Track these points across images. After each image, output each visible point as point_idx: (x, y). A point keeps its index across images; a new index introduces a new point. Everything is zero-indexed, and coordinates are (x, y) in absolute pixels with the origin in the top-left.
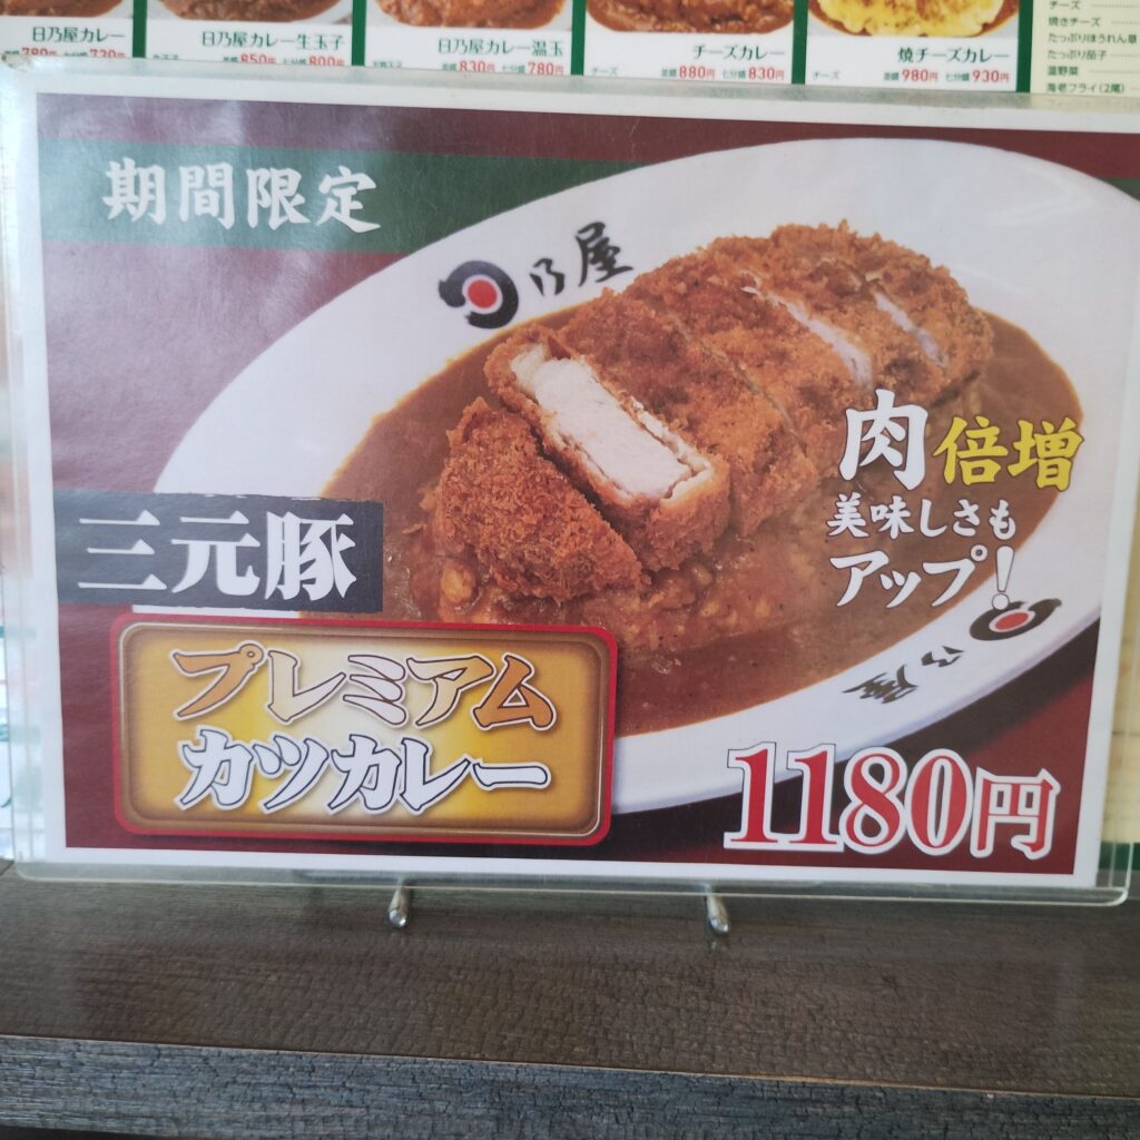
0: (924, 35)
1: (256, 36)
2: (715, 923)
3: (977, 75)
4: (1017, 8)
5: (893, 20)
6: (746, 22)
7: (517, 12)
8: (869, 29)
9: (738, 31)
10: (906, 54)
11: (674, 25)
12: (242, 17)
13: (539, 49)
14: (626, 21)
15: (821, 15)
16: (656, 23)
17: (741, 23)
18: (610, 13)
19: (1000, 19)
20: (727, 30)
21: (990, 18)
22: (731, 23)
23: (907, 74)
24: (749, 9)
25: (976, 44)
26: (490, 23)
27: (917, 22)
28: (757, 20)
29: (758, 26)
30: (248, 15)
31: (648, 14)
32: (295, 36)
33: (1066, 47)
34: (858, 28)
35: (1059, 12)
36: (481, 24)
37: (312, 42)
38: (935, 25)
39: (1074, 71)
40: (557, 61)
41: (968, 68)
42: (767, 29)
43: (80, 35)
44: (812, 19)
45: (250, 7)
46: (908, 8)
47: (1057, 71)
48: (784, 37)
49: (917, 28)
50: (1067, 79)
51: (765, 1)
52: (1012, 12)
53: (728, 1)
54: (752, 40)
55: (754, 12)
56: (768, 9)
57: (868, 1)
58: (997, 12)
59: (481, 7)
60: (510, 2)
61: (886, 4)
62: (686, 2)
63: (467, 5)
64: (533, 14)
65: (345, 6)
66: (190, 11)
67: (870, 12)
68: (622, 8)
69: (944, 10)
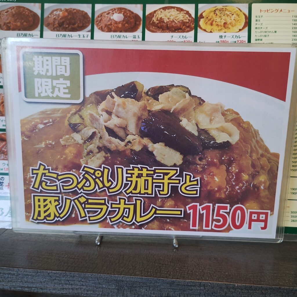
0: (225, 32)
1: (68, 35)
2: (174, 245)
3: (238, 41)
4: (247, 25)
5: (218, 29)
6: (183, 30)
7: (129, 29)
8: (212, 31)
9: (181, 32)
10: (221, 37)
11: (166, 31)
12: (66, 31)
13: (135, 37)
14: (155, 30)
15: (201, 28)
16: (162, 31)
17: (182, 30)
18: (151, 28)
19: (243, 28)
20: (178, 32)
21: (241, 28)
22: (179, 30)
23: (221, 41)
24: (184, 27)
25: (238, 34)
26: (123, 31)
27: (224, 29)
28: (186, 29)
29: (186, 31)
30: (67, 30)
31: (160, 28)
32: (78, 35)
33: (260, 34)
34: (210, 31)
35: (257, 26)
36: (121, 32)
37: (82, 36)
38: (228, 30)
39: (261, 40)
40: (139, 40)
41: (236, 40)
42: (188, 31)
43: (28, 35)
44: (198, 29)
45: (67, 29)
46: (221, 26)
47: (257, 40)
48: (193, 32)
49: (224, 31)
50: (260, 42)
51: (187, 25)
52: (246, 26)
53: (179, 25)
54: (184, 34)
55: (185, 28)
56: (188, 27)
57: (212, 24)
58: (243, 26)
59: (121, 28)
60: (128, 26)
61: (216, 25)
62: (169, 25)
63: (118, 27)
64: (133, 29)
65: (89, 28)
66: (53, 30)
67: (212, 27)
68: (154, 27)
69: (230, 26)
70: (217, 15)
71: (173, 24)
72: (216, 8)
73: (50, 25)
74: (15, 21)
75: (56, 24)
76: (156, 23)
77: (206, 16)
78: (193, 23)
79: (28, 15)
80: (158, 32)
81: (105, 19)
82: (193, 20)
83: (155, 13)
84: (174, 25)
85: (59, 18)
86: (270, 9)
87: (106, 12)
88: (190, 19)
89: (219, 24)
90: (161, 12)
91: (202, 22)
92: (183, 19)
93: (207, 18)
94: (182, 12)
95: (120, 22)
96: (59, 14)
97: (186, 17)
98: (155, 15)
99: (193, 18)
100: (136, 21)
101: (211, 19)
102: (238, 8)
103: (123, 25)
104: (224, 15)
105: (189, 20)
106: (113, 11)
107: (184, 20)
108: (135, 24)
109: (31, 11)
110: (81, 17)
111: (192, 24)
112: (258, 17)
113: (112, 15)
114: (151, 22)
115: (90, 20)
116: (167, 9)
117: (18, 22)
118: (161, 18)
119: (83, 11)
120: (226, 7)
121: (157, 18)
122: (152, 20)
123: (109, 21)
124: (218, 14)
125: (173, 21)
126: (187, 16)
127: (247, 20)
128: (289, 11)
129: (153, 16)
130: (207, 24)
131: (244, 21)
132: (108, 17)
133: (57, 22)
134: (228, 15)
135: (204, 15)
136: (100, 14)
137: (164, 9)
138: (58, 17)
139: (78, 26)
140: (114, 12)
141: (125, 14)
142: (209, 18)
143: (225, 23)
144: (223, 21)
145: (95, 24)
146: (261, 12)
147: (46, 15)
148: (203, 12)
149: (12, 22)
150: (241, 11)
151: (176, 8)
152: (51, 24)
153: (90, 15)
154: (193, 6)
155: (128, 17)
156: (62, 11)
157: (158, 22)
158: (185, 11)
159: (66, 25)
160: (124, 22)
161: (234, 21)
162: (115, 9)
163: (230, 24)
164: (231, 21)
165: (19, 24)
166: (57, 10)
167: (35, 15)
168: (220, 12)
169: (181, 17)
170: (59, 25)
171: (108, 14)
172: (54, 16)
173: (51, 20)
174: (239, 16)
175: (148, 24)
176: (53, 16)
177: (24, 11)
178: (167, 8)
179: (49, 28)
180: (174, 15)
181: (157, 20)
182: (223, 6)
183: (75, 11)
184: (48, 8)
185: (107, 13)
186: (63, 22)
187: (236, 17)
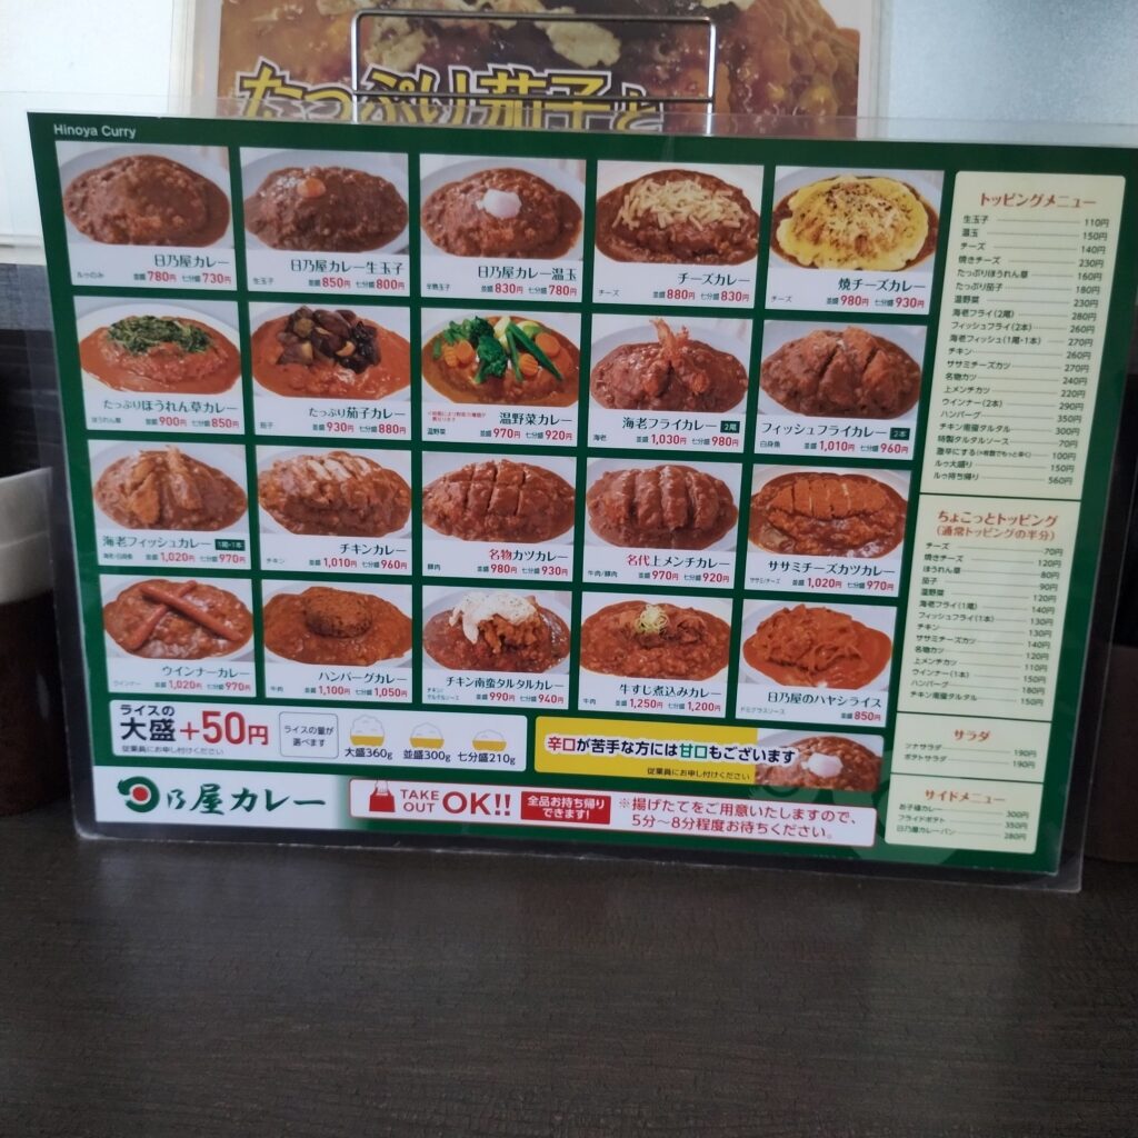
0: (859, 269)
1: (333, 263)
3: (899, 301)
4: (934, 248)
5: (837, 256)
6: (720, 255)
7: (540, 245)
8: (817, 263)
9: (714, 263)
10: (845, 283)
11: (664, 256)
12: (322, 248)
13: (558, 275)
14: (627, 254)
15: (780, 251)
16: (648, 257)
17: (717, 257)
18: (613, 246)
19: (920, 257)
20: (706, 262)
21: (913, 256)
22: (709, 256)
23: (844, 299)
24: (723, 245)
25: (900, 277)
26: (519, 254)
27: (854, 259)
28: (729, 254)
29: (730, 258)
30: (327, 246)
31: (643, 247)
32: (364, 264)
33: (971, 280)
34: (808, 262)
35: (968, 252)
36: (512, 255)
37: (379, 269)
38: (869, 261)
39: (976, 300)
40: (571, 284)
41: (893, 295)
42: (737, 261)
43: (194, 262)
44: (773, 254)
45: (328, 240)
46: (848, 247)
47: (962, 299)
48: (751, 266)
49: (855, 263)
50: (970, 306)
51: (735, 239)
52: (930, 251)
53: (707, 237)
54: (724, 270)
55: (728, 247)
56: (739, 245)
57: (816, 240)
58: (917, 252)
59: (512, 241)
60: (535, 237)
61: (832, 244)
62: (673, 238)
63: (500, 239)
64: (551, 246)
65: (403, 239)
66: (281, 243)
67: (818, 249)
68: (623, 243)
69: (877, 249)
70: (835, 207)
71: (689, 233)
72: (834, 183)
73: (268, 227)
74: (142, 210)
75: (287, 225)
76: (631, 229)
77: (799, 209)
78: (753, 231)
79: (185, 190)
80: (635, 261)
81: (457, 208)
82: (754, 221)
83: (628, 193)
84: (693, 235)
85: (297, 204)
86: (1014, 195)
87: (458, 184)
88: (746, 217)
89: (842, 238)
90: (649, 189)
91: (784, 231)
92: (722, 217)
93: (803, 216)
94: (718, 193)
95: (507, 221)
96: (295, 189)
97: (731, 210)
98: (627, 197)
99: (753, 213)
100: (562, 220)
101: (817, 222)
102: (908, 186)
103: (520, 232)
104: (860, 210)
105: (741, 221)
106: (483, 183)
107: (725, 219)
108: (561, 229)
109: (195, 177)
110: (372, 201)
111: (752, 237)
112: (972, 220)
113: (481, 194)
114: (615, 225)
115: (403, 212)
116: (670, 181)
117: (154, 214)
118: (648, 211)
119: (377, 180)
120: (867, 181)
121: (636, 211)
122: (618, 218)
123: (469, 216)
124: (841, 204)
125: (689, 223)
126: (736, 206)
127: (936, 230)
128: (1078, 201)
129: (622, 202)
130: (801, 237)
131: (922, 231)
132: (465, 202)
133: (289, 218)
134: (873, 210)
135: (793, 204)
136: (439, 191)
137: (659, 177)
138: (293, 199)
139: (365, 233)
140: (487, 184)
141: (526, 193)
142: (811, 216)
143: (860, 237)
144: (855, 231)
145: (426, 229)
146: (983, 203)
147: (249, 190)
148: (792, 195)
149: (129, 215)
150: (917, 196)
151: (698, 179)
152: (271, 222)
153: (404, 192)
154: (758, 171)
155: (534, 205)
156: (303, 177)
157: (637, 224)
158: (731, 187)
159: (322, 230)
160: (523, 223)
161: (891, 232)
162: (490, 175)
163: (879, 239)
164: (880, 230)
165: (156, 221)
166: (285, 173)
167: (210, 189)
168: (846, 198)
169: (715, 209)
170: (298, 227)
171: (466, 191)
172: (277, 196)
173: (268, 210)
174: (909, 215)
175: (602, 230)
176: (273, 194)
178: (670, 177)
179: (263, 238)
180: (691, 203)
181: (635, 218)
182: (859, 178)
183: (351, 176)
184: (256, 164)
185: (462, 187)
186: (312, 217)
187: (898, 217)
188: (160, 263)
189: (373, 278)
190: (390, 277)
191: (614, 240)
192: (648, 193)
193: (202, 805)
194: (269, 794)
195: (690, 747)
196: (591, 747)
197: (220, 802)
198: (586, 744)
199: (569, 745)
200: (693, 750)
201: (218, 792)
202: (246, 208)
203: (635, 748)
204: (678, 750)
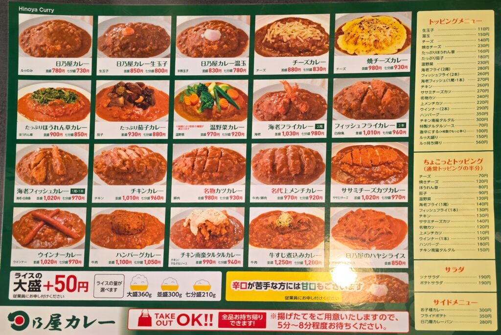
0: (376, 54)
1: (136, 63)
3: (396, 67)
4: (410, 43)
5: (365, 50)
6: (312, 52)
7: (230, 51)
8: (356, 53)
9: (309, 55)
10: (370, 61)
11: (286, 54)
12: (131, 57)
13: (238, 64)
14: (269, 53)
15: (339, 49)
16: (280, 54)
17: (310, 53)
18: (263, 51)
19: (404, 47)
20: (305, 55)
21: (401, 48)
22: (306, 53)
23: (370, 67)
24: (313, 48)
25: (395, 57)
26: (220, 56)
27: (374, 50)
28: (316, 51)
29: (316, 53)
30: (133, 56)
31: (277, 50)
32: (150, 62)
33: (429, 56)
34: (352, 53)
35: (426, 44)
36: (217, 56)
37: (156, 64)
38: (380, 51)
39: (432, 64)
40: (244, 68)
41: (393, 64)
42: (319, 54)
43: (73, 64)
44: (336, 50)
45: (134, 53)
46: (370, 45)
47: (425, 64)
48: (326, 56)
49: (374, 52)
50: (429, 67)
51: (318, 45)
52: (408, 45)
53: (306, 45)
54: (314, 58)
55: (315, 48)
56: (320, 47)
57: (356, 43)
58: (403, 45)
59: (217, 50)
60: (227, 48)
61: (363, 44)
62: (290, 46)
63: (212, 50)
64: (235, 52)
65: (168, 51)
66: (113, 55)
67: (356, 47)
68: (267, 49)
69: (384, 45)
70: (363, 29)
71: (297, 44)
72: (362, 19)
73: (108, 48)
74: (53, 43)
75: (116, 47)
76: (271, 43)
77: (347, 31)
78: (327, 41)
79: (72, 34)
80: (273, 56)
81: (192, 38)
82: (327, 37)
83: (269, 28)
84: (299, 44)
85: (121, 38)
86: (444, 19)
87: (193, 27)
88: (323, 35)
89: (367, 42)
90: (278, 26)
91: (341, 41)
92: (312, 36)
93: (349, 33)
94: (310, 26)
95: (215, 43)
96: (121, 32)
97: (316, 33)
98: (268, 30)
99: (327, 34)
100: (239, 41)
101: (355, 36)
102: (396, 19)
103: (220, 46)
104: (375, 30)
105: (321, 37)
106: (204, 27)
107: (314, 37)
108: (239, 45)
109: (78, 28)
110: (155, 36)
111: (326, 43)
112: (426, 31)
113: (203, 31)
114: (263, 41)
115: (168, 40)
116: (288, 22)
117: (58, 44)
118: (278, 35)
119: (158, 27)
120: (377, 18)
121: (273, 35)
122: (265, 39)
123: (198, 41)
124: (366, 27)
125: (297, 39)
126: (318, 31)
127: (410, 36)
128: (474, 20)
129: (267, 32)
130: (349, 43)
131: (404, 37)
132: (196, 35)
133: (117, 44)
134: (380, 30)
135: (344, 29)
136: (184, 31)
137: (282, 21)
138: (120, 36)
139: (151, 50)
140: (206, 27)
141: (223, 30)
142: (352, 33)
143: (376, 41)
144: (373, 39)
145: (178, 47)
146: (430, 24)
147: (100, 34)
148: (343, 25)
149: (47, 45)
150: (400, 23)
151: (300, 21)
152: (109, 46)
153: (169, 33)
154: (328, 16)
155: (227, 35)
156: (125, 27)
157: (273, 41)
158: (316, 24)
159: (132, 48)
160: (222, 42)
161: (390, 38)
162: (207, 23)
163: (384, 41)
164: (385, 37)
165: (58, 47)
166: (117, 26)
167: (84, 33)
168: (368, 25)
169: (309, 33)
170: (121, 48)
171: (196, 30)
172: (113, 35)
173: (108, 41)
174: (397, 30)
175: (258, 44)
176: (111, 34)
177: (66, 27)
178: (288, 20)
179: (105, 53)
180: (298, 31)
181: (273, 38)
182: (373, 17)
183: (146, 26)
184: (104, 23)
185: (195, 29)
186: (128, 43)
187: (392, 31)
188: (58, 65)
189: (154, 68)
190: (161, 68)
191: (263, 48)
192: (278, 28)
193: (50, 325)
194: (86, 318)
195: (307, 284)
196: (255, 286)
197: (60, 324)
198: (252, 285)
199: (244, 286)
200: (308, 286)
201: (60, 318)
202: (99, 40)
203: (278, 286)
204: (301, 286)
